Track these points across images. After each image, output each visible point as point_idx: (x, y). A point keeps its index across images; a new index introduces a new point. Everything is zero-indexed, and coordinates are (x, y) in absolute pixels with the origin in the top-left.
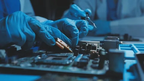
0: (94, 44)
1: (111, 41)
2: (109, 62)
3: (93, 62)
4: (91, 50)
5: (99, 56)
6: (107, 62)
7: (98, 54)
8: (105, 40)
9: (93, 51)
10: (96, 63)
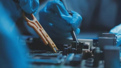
0: (86, 43)
1: (106, 38)
2: (105, 61)
3: (86, 62)
4: (83, 50)
5: (93, 55)
6: (103, 62)
7: (92, 53)
8: (100, 38)
9: (86, 50)
10: (90, 63)
